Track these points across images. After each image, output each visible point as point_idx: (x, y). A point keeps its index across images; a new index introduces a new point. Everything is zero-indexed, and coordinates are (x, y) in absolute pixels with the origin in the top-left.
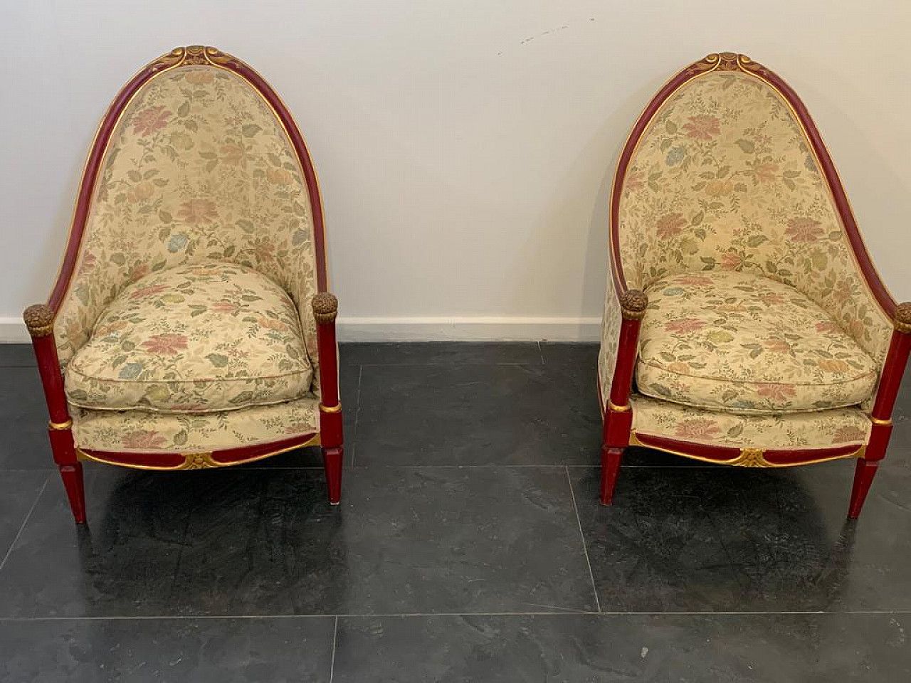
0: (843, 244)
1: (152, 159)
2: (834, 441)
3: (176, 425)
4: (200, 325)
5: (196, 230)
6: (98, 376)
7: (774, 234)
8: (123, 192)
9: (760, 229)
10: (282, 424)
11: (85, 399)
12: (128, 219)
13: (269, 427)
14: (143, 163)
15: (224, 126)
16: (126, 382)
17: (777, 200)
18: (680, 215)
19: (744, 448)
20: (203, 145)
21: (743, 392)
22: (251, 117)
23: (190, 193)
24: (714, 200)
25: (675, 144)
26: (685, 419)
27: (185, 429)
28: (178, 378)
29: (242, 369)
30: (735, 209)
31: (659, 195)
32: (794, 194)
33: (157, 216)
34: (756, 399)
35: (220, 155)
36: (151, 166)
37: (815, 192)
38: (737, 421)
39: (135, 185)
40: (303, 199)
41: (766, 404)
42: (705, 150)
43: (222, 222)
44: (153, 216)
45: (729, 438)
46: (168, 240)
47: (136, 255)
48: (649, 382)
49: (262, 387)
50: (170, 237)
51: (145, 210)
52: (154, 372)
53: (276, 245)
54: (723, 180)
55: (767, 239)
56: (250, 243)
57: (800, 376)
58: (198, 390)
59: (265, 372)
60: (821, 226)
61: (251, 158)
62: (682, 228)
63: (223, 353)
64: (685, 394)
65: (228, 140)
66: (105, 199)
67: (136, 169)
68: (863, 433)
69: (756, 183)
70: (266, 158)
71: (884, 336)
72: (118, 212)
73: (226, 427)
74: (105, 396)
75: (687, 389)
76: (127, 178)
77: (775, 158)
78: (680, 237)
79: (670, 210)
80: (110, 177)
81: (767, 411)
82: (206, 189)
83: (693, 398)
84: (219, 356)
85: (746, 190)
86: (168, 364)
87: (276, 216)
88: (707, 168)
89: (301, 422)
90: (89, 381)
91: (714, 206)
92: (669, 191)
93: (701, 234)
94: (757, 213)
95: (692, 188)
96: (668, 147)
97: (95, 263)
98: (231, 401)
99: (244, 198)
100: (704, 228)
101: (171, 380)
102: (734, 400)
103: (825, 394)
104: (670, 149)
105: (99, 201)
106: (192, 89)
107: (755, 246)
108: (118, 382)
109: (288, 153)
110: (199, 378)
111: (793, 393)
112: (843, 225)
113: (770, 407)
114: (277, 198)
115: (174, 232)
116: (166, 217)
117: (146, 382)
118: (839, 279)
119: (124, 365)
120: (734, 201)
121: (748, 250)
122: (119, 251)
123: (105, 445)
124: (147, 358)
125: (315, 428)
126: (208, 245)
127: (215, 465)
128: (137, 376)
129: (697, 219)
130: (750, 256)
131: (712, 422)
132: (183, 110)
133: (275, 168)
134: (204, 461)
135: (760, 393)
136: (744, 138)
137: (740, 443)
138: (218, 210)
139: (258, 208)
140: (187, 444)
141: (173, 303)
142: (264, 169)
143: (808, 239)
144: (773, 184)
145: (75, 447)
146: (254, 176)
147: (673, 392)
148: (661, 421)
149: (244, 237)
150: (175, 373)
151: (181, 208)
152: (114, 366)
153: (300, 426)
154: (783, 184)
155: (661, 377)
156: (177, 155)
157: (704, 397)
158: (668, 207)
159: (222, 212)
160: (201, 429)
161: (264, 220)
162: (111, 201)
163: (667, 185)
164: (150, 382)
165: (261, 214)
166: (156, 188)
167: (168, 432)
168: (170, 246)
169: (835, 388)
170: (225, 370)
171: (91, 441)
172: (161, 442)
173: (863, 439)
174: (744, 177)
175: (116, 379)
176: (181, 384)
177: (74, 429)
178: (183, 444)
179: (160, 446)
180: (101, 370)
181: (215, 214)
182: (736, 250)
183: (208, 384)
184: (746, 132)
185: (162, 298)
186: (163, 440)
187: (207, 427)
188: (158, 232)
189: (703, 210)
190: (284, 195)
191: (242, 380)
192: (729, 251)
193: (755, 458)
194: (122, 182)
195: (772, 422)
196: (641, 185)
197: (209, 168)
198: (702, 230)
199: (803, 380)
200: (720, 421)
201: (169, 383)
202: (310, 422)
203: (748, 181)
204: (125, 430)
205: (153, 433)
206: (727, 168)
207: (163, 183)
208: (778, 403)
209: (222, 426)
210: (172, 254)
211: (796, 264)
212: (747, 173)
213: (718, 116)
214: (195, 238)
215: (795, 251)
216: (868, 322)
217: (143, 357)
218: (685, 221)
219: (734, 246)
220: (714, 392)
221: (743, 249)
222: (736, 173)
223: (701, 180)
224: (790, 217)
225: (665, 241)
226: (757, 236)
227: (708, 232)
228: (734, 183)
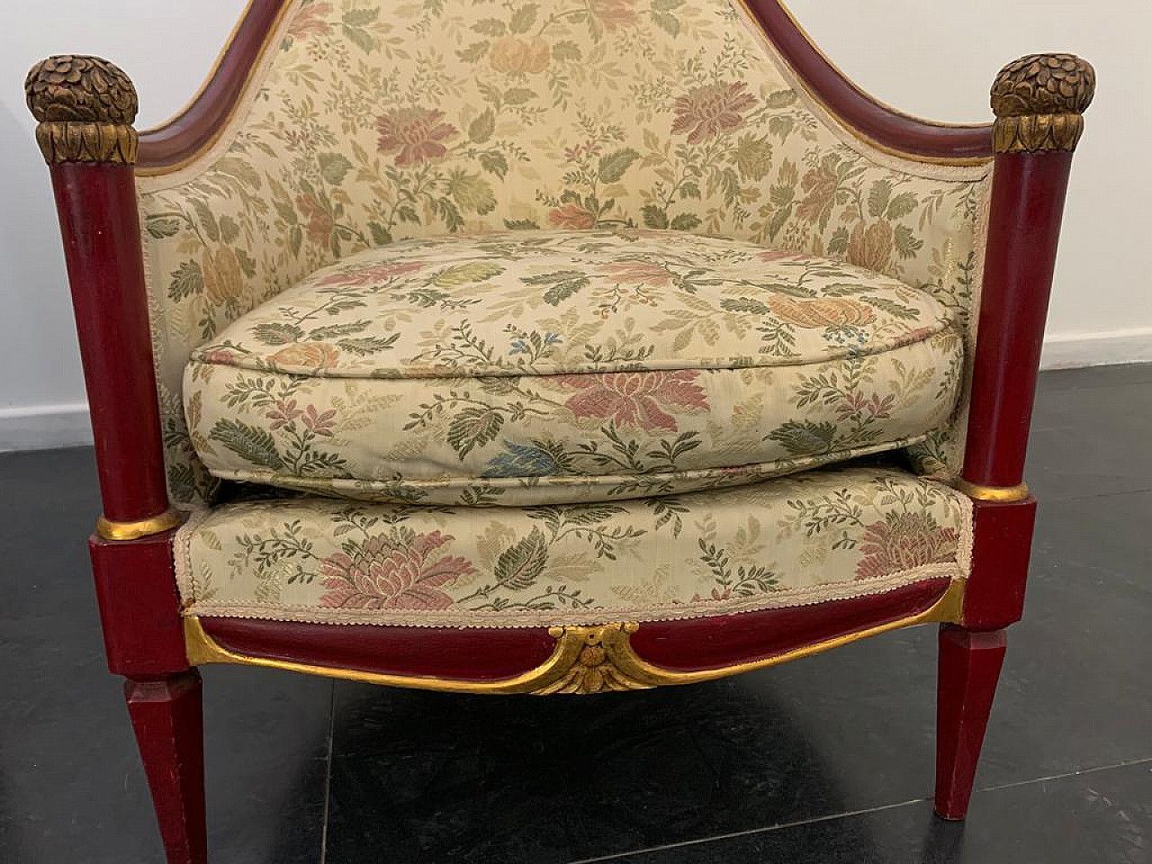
0: (808, 108)
2: (865, 570)
7: (650, 139)
9: (620, 136)
17: (646, 64)
18: (436, 114)
19: (564, 621)
21: (518, 411)
24: (513, 85)
26: (344, 538)
30: (560, 100)
31: (374, 59)
32: (678, 43)
34: (570, 434)
37: (721, 26)
38: (521, 527)
41: (606, 448)
45: (503, 593)
48: (205, 427)
54: (526, 38)
55: (637, 156)
57: (711, 339)
60: (747, 91)
62: (448, 146)
64: (320, 445)
68: (951, 536)
69: (596, 37)
71: (963, 209)
75: (323, 424)
78: (446, 168)
79: (411, 99)
81: (618, 479)
83: (353, 457)
85: (578, 56)
88: (488, 11)
91: (515, 98)
92: (404, 55)
93: (495, 163)
94: (608, 102)
95: (458, 53)
100: (499, 149)
102: (494, 448)
103: (806, 396)
107: (615, 177)
111: (696, 398)
112: (794, 76)
113: (622, 458)
118: (803, 170)
120: (556, 82)
121: (602, 192)
129: (482, 128)
130: (609, 205)
131: (435, 541)
135: (578, 409)
137: (548, 606)
143: (724, 127)
144: (631, 30)
147: (283, 443)
148: (267, 559)
154: (654, 27)
155: (237, 396)
157: (388, 444)
158: (404, 91)
163: (397, 41)
169: (839, 372)
173: (952, 558)
174: (569, 26)
182: (578, 197)
189: (491, 105)
192: (564, 199)
193: (607, 659)
195: (643, 518)
196: (324, 28)
198: (496, 153)
199: (729, 347)
200: (465, 532)
203: (579, 34)
206: (532, 10)
208: (649, 440)
211: (704, 194)
212: (576, 17)
215: (698, 164)
216: (905, 205)
218: (452, 130)
219: (572, 188)
220: (418, 421)
221: (592, 191)
222: (552, 18)
223: (481, 38)
224: (677, 92)
225: (409, 171)
226: (617, 155)
227: (510, 159)
228: (552, 41)
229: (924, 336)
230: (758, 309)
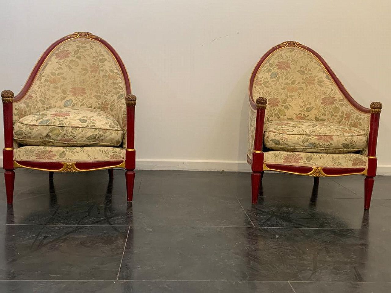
0: (346, 102)
1: (61, 69)
2: (353, 165)
3: (62, 149)
5: (76, 99)
6: (29, 124)
7: (317, 105)
8: (48, 79)
9: (310, 104)
10: (108, 153)
11: (22, 134)
12: (49, 90)
13: (103, 153)
14: (58, 69)
15: (92, 59)
16: (41, 126)
17: (316, 92)
18: (277, 99)
19: (314, 167)
20: (83, 65)
21: (311, 139)
22: (103, 56)
23: (75, 84)
24: (291, 94)
25: (273, 71)
26: (287, 154)
27: (65, 151)
28: (65, 125)
29: (93, 124)
30: (299, 97)
31: (268, 89)
32: (322, 89)
33: (61, 91)
34: (317, 142)
35: (89, 69)
36: (61, 71)
37: (330, 87)
38: (309, 154)
39: (53, 77)
40: (123, 85)
41: (321, 144)
42: (285, 74)
43: (87, 96)
44: (59, 91)
45: (307, 162)
46: (64, 101)
47: (50, 104)
48: (270, 139)
49: (101, 133)
51: (56, 88)
52: (54, 122)
53: (110, 103)
54: (294, 86)
55: (314, 108)
56: (99, 104)
57: (334, 133)
58: (73, 131)
59: (103, 127)
60: (335, 98)
61: (102, 71)
62: (279, 104)
63: (85, 119)
64: (286, 142)
65: (93, 64)
66: (40, 80)
67: (54, 71)
68: (365, 162)
69: (307, 86)
70: (108, 70)
71: (367, 120)
72: (45, 85)
73: (83, 151)
74: (31, 132)
75: (286, 139)
76: (50, 74)
77: (313, 76)
78: (278, 108)
79: (273, 96)
80: (44, 73)
81: (322, 149)
82: (83, 82)
83: (290, 143)
84: (83, 119)
85: (303, 90)
86: (61, 120)
87: (111, 91)
88: (287, 81)
89: (117, 154)
90: (25, 126)
91: (291, 96)
92: (272, 89)
93: (286, 107)
94: (308, 98)
95: (281, 88)
96: (270, 72)
97: (33, 98)
98: (87, 138)
99: (98, 86)
100: (287, 105)
101: (61, 125)
102: (307, 143)
103: (346, 140)
104: (271, 73)
105: (37, 80)
106: (80, 45)
107: (309, 111)
108: (38, 126)
109: (117, 69)
110: (74, 126)
111: (332, 139)
112: (344, 97)
113: (323, 146)
114: (111, 85)
115: (67, 99)
116: (64, 92)
117: (50, 125)
118: (345, 113)
119: (41, 120)
120: (299, 94)
121: (306, 114)
122: (43, 99)
123: (27, 158)
124: (52, 118)
125: (123, 158)
126: (81, 106)
127: (77, 170)
128: (46, 124)
129: (285, 101)
130: (308, 116)
131: (299, 155)
132: (76, 52)
133: (112, 74)
134: (72, 168)
135: (318, 139)
136: (300, 69)
137: (312, 164)
138: (86, 91)
139: (104, 90)
140: (65, 158)
142: (107, 74)
143: (331, 104)
144: (313, 86)
145: (14, 159)
146: (103, 77)
147: (281, 141)
148: (276, 156)
149: (97, 102)
150: (64, 123)
151: (71, 90)
152: (37, 121)
153: (116, 156)
154: (318, 86)
155: (275, 136)
156: (72, 68)
157: (294, 142)
158: (272, 94)
159: (88, 92)
160: (72, 151)
161: (105, 94)
162: (42, 81)
163: (271, 86)
164: (52, 126)
165: (105, 92)
166: (62, 80)
167: (57, 152)
168: (64, 104)
169: (350, 138)
170: (86, 124)
171: (21, 156)
173: (365, 165)
175: (37, 124)
176: (66, 128)
177: (15, 150)
178: (64, 157)
179: (53, 158)
180: (31, 122)
181: (85, 93)
182: (302, 114)
183: (78, 129)
184: (301, 68)
186: (55, 155)
187: (75, 150)
188: (60, 97)
189: (286, 97)
190: (115, 83)
191: (92, 128)
192: (299, 114)
193: (319, 172)
194: (48, 75)
195: (325, 155)
196: (261, 84)
197: (84, 75)
199: (336, 134)
200: (302, 154)
201: (60, 127)
202: (121, 154)
203: (304, 86)
204: (38, 150)
205: (51, 151)
206: (295, 81)
207: (64, 78)
208: (326, 144)
209: (82, 151)
211: (327, 115)
212: (303, 83)
213: (289, 62)
214: (76, 102)
215: (326, 110)
216: (360, 119)
217: (50, 118)
218: (280, 102)
219: (301, 112)
220: (298, 139)
221: (304, 113)
222: (299, 83)
223: (285, 86)
224: (322, 97)
225: (272, 108)
226: (310, 107)
227: (289, 107)
228: (298, 87)
229: (361, 135)
230: (340, 130)
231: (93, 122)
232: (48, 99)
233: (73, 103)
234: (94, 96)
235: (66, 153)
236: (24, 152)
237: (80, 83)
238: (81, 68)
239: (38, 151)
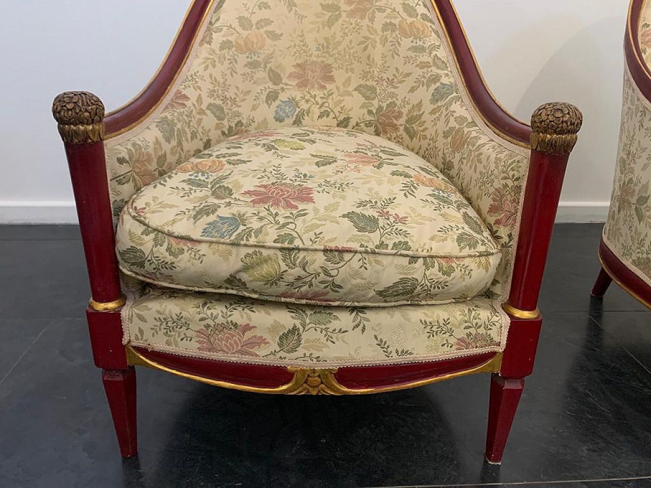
1: (266, 7)
3: (285, 319)
4: (330, 176)
5: (308, 97)
6: (166, 229)
8: (231, 38)
10: (451, 332)
11: (142, 265)
12: (233, 71)
13: (431, 334)
14: (256, 9)
16: (212, 242)
23: (305, 51)
27: (299, 325)
28: (297, 243)
29: (401, 239)
33: (265, 75)
35: (344, 7)
36: (264, 14)
39: (245, 33)
40: (445, 52)
43: (338, 88)
44: (261, 74)
46: (275, 104)
47: (238, 114)
49: (434, 273)
50: (278, 102)
51: (253, 65)
52: (259, 231)
53: (405, 111)
56: (370, 112)
58: (329, 265)
59: (439, 248)
61: (381, 10)
63: (369, 212)
66: (209, 43)
67: (247, 15)
70: (400, 9)
72: (222, 59)
73: (364, 328)
74: (173, 263)
76: (236, 24)
80: (217, 20)
82: (325, 47)
84: (364, 215)
86: (282, 221)
87: (408, 75)
89: (482, 331)
90: (152, 236)
97: (188, 103)
98: (380, 293)
99: (369, 57)
101: (286, 245)
105: (201, 44)
108: (199, 242)
109: (425, 6)
110: (332, 245)
114: (410, 53)
115: (283, 97)
116: (275, 77)
117: (245, 245)
119: (212, 218)
122: (218, 102)
123: (168, 343)
124: (249, 211)
125: (499, 344)
126: (319, 117)
127: (338, 390)
128: (231, 235)
133: (410, 20)
134: (322, 383)
138: (334, 73)
139: (385, 69)
140: (300, 351)
141: (289, 149)
142: (396, 22)
145: (125, 342)
146: (383, 31)
149: (363, 106)
150: (295, 235)
151: (293, 70)
152: (195, 217)
153: (476, 338)
159: (340, 75)
160: (324, 327)
161: (390, 82)
162: (215, 45)
164: (251, 246)
165: (388, 75)
166: (268, 41)
167: (274, 328)
168: (276, 112)
170: (374, 239)
171: (148, 334)
172: (259, 344)
175: (196, 236)
176: (302, 255)
177: (125, 313)
178: (293, 350)
179: (255, 350)
180: (174, 221)
181: (331, 79)
183: (347, 256)
185: (273, 141)
186: (262, 341)
187: (335, 324)
188: (265, 93)
190: (422, 49)
191: (402, 255)
194: (231, 27)
197: (330, 23)
201: (282, 249)
202: (493, 333)
204: (202, 320)
205: (247, 328)
207: (275, 36)
209: (357, 326)
210: (278, 123)
214: (306, 107)
217: (243, 210)
231: (400, 226)
232: (234, 101)
233: (298, 110)
234: (355, 90)
235: (305, 336)
236: (159, 324)
237: (318, 49)
238: (321, 5)
239: (205, 322)
